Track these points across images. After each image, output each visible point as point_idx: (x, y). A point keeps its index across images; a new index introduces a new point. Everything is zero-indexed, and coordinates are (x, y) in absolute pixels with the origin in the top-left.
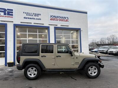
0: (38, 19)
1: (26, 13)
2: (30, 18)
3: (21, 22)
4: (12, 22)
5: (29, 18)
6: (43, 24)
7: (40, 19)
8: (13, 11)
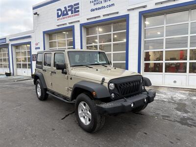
0: (110, 6)
1: (93, 2)
2: (99, 9)
3: (88, 19)
4: (79, 21)
5: (96, 9)
6: (117, 13)
7: (113, 5)
8: (80, 6)
